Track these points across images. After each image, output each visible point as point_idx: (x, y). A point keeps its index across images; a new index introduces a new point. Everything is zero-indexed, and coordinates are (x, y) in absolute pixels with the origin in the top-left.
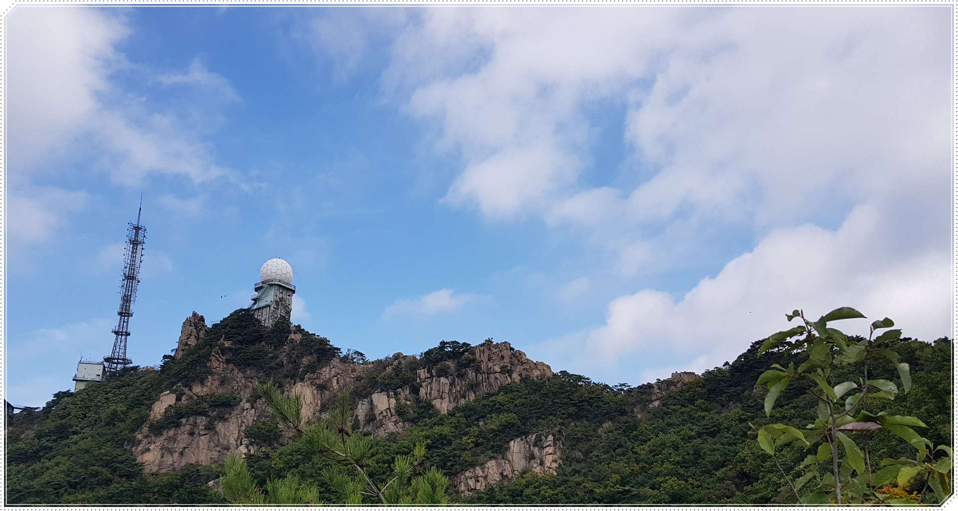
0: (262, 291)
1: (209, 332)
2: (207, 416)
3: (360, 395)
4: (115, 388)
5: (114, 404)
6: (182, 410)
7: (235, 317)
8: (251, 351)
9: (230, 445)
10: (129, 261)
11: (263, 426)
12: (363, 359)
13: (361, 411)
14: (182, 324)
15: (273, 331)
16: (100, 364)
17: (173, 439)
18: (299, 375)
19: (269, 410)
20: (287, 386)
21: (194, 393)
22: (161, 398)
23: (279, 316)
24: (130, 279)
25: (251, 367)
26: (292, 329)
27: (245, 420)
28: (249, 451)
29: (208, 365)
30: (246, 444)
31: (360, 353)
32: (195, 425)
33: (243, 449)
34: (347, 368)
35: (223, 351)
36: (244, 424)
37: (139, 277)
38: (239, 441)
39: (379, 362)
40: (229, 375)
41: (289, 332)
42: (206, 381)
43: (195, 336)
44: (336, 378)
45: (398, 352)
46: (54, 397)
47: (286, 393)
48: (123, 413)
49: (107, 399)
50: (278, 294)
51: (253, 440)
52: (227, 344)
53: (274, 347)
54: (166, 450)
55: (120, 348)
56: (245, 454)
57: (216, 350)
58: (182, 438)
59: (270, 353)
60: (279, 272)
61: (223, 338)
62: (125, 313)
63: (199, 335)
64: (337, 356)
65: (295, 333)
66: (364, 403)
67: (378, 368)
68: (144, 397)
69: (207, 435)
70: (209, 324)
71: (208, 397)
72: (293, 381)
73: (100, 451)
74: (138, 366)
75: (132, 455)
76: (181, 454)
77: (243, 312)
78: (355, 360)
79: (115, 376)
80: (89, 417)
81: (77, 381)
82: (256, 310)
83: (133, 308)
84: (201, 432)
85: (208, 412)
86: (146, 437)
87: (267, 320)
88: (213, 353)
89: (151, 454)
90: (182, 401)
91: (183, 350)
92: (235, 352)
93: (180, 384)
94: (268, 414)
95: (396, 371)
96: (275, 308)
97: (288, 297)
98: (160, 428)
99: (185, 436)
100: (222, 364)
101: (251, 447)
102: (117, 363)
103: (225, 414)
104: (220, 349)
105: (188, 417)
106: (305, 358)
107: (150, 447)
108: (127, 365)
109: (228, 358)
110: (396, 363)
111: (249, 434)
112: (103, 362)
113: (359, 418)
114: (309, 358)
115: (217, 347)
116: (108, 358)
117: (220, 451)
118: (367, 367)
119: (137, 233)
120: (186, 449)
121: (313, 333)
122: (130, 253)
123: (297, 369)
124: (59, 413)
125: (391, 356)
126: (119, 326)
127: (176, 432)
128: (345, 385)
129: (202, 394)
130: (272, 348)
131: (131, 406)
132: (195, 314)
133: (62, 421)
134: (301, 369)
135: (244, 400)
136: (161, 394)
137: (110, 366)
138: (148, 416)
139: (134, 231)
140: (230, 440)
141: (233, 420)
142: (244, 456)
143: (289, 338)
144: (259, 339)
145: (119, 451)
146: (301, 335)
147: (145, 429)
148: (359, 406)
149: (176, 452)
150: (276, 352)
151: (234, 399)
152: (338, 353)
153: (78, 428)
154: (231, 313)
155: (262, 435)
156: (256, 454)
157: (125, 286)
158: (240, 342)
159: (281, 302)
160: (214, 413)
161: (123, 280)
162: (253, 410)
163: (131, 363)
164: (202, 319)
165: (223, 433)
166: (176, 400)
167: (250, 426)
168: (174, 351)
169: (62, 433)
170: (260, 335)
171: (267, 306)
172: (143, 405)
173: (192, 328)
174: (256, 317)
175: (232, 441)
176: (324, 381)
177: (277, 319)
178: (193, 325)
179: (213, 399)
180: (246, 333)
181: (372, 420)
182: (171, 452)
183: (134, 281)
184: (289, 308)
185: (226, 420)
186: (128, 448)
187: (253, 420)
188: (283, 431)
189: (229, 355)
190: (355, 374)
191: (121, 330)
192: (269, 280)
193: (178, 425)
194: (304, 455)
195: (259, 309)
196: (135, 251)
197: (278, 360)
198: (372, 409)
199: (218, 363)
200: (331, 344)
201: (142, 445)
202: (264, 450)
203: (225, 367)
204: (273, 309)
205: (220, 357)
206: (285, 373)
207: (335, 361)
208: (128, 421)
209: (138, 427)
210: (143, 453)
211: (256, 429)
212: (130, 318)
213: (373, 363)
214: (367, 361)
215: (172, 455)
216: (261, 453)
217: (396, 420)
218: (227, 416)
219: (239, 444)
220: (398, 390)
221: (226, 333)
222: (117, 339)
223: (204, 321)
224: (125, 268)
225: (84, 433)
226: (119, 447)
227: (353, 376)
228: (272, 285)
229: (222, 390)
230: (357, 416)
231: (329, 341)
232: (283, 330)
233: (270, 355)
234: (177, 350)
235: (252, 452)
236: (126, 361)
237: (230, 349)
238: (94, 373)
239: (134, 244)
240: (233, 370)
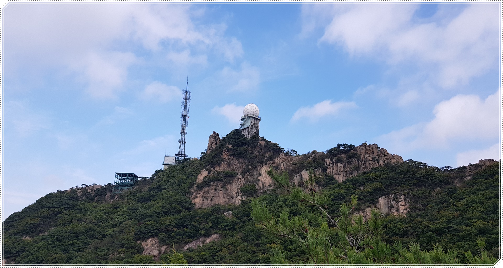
0: (245, 120)
1: (221, 141)
2: (222, 181)
3: (295, 172)
4: (181, 168)
5: (180, 175)
6: (211, 178)
7: (232, 133)
8: (241, 150)
9: (233, 195)
10: (184, 108)
11: (248, 187)
12: (296, 154)
13: (296, 180)
14: (209, 137)
15: (251, 140)
16: (174, 157)
17: (207, 192)
18: (264, 162)
19: (251, 179)
20: (259, 167)
21: (216, 170)
22: (201, 173)
23: (253, 133)
24: (185, 117)
25: (241, 158)
26: (260, 139)
27: (240, 184)
28: (242, 198)
29: (222, 157)
30: (241, 195)
31: (294, 151)
32: (217, 185)
33: (239, 198)
34: (288, 158)
35: (228, 150)
36: (239, 186)
37: (189, 115)
38: (237, 194)
39: (305, 155)
40: (231, 162)
41: (259, 140)
42: (221, 164)
43: (215, 143)
44: (283, 163)
45: (314, 150)
46: (155, 172)
47: (258, 171)
48: (185, 179)
49: (178, 173)
50: (252, 121)
51: (244, 193)
52: (230, 147)
53: (252, 148)
54: (205, 197)
55: (182, 149)
56: (240, 200)
57: (225, 150)
58: (211, 191)
59: (250, 151)
60: (252, 111)
61: (228, 144)
62: (183, 133)
63: (216, 143)
64: (283, 152)
65: (261, 141)
66: (297, 176)
67: (304, 158)
68: (194, 172)
69: (223, 191)
70: (221, 137)
71: (222, 172)
72: (262, 165)
73: (176, 197)
74: (191, 158)
75: (190, 199)
76: (211, 199)
77: (236, 131)
78: (292, 154)
79: (180, 162)
80: (171, 181)
81: (164, 165)
82: (242, 130)
83: (187, 130)
84: (220, 189)
85: (223, 179)
86: (196, 191)
87: (248, 135)
88: (224, 151)
89: (198, 199)
90: (211, 174)
91: (210, 150)
92: (234, 150)
93: (209, 166)
94: (250, 181)
95: (313, 160)
96: (251, 128)
97: (257, 123)
98: (202, 187)
99: (213, 191)
100: (228, 156)
101: (243, 197)
102: (181, 156)
103: (230, 180)
104: (226, 149)
105: (214, 182)
106: (267, 153)
107: (197, 196)
108: (185, 157)
109: (231, 153)
110: (313, 155)
111: (242, 190)
112: (175, 156)
113: (295, 184)
114: (269, 153)
115: (225, 148)
116: (177, 154)
117: (229, 199)
118: (298, 158)
119: (186, 95)
120: (214, 197)
121: (270, 141)
122: (184, 104)
123: (263, 159)
124: (157, 179)
125: (311, 152)
126: (181, 139)
127: (209, 189)
128: (288, 166)
129: (220, 171)
130: (251, 148)
131: (188, 176)
132: (214, 133)
133: (159, 183)
134: (265, 159)
135: (239, 174)
136: (201, 171)
137: (178, 158)
138: (196, 181)
139: (185, 93)
140: (233, 193)
141: (234, 183)
142: (240, 201)
143: (259, 143)
144: (244, 144)
145: (184, 197)
146: (264, 142)
147: (195, 187)
148: (295, 178)
149: (209, 198)
150: (253, 150)
151: (234, 173)
152: (283, 151)
153: (166, 187)
154: (231, 131)
155: (248, 191)
156: (246, 200)
157: (183, 120)
158: (236, 146)
159: (254, 126)
160: (225, 180)
161: (182, 117)
162: (243, 179)
163: (187, 156)
164: (218, 135)
165: (230, 190)
166: (208, 173)
167: (242, 186)
168: (206, 151)
169: (159, 189)
170: (245, 142)
171: (247, 128)
172: (193, 176)
173: (213, 139)
174: (242, 133)
175: (234, 194)
176: (277, 165)
177: (253, 134)
178: (214, 138)
179: (225, 173)
180: (238, 141)
181: (302, 185)
182: (207, 198)
183: (186, 118)
184: (258, 129)
185: (231, 183)
186: (188, 196)
187: (244, 184)
188: (258, 189)
189: (231, 152)
190: (292, 161)
191: (182, 141)
192: (248, 115)
193: (209, 186)
194: (269, 201)
195: (244, 129)
196: (186, 103)
197: (254, 154)
198: (302, 179)
199: (226, 156)
200: (279, 146)
201: (194, 195)
202: (249, 198)
203: (230, 158)
204: (250, 129)
205: (227, 153)
206: (258, 161)
207: (282, 155)
208: (187, 184)
209: (192, 186)
210: (194, 199)
211: (245, 188)
212: (186, 135)
213: (301, 156)
214: (298, 154)
215: (207, 200)
216: (248, 200)
217: (315, 185)
218: (231, 182)
219: (238, 195)
220: (315, 170)
221: (229, 141)
222: (180, 145)
223: (218, 136)
224: (182, 111)
225: (168, 189)
226: (184, 196)
227: (291, 162)
228: (249, 117)
229: (228, 169)
230: (294, 183)
231: (278, 145)
232: (256, 139)
233: (250, 152)
234: (207, 150)
235: (244, 199)
236: (185, 155)
237: (231, 149)
238: (171, 161)
239: (185, 100)
240: (233, 159)
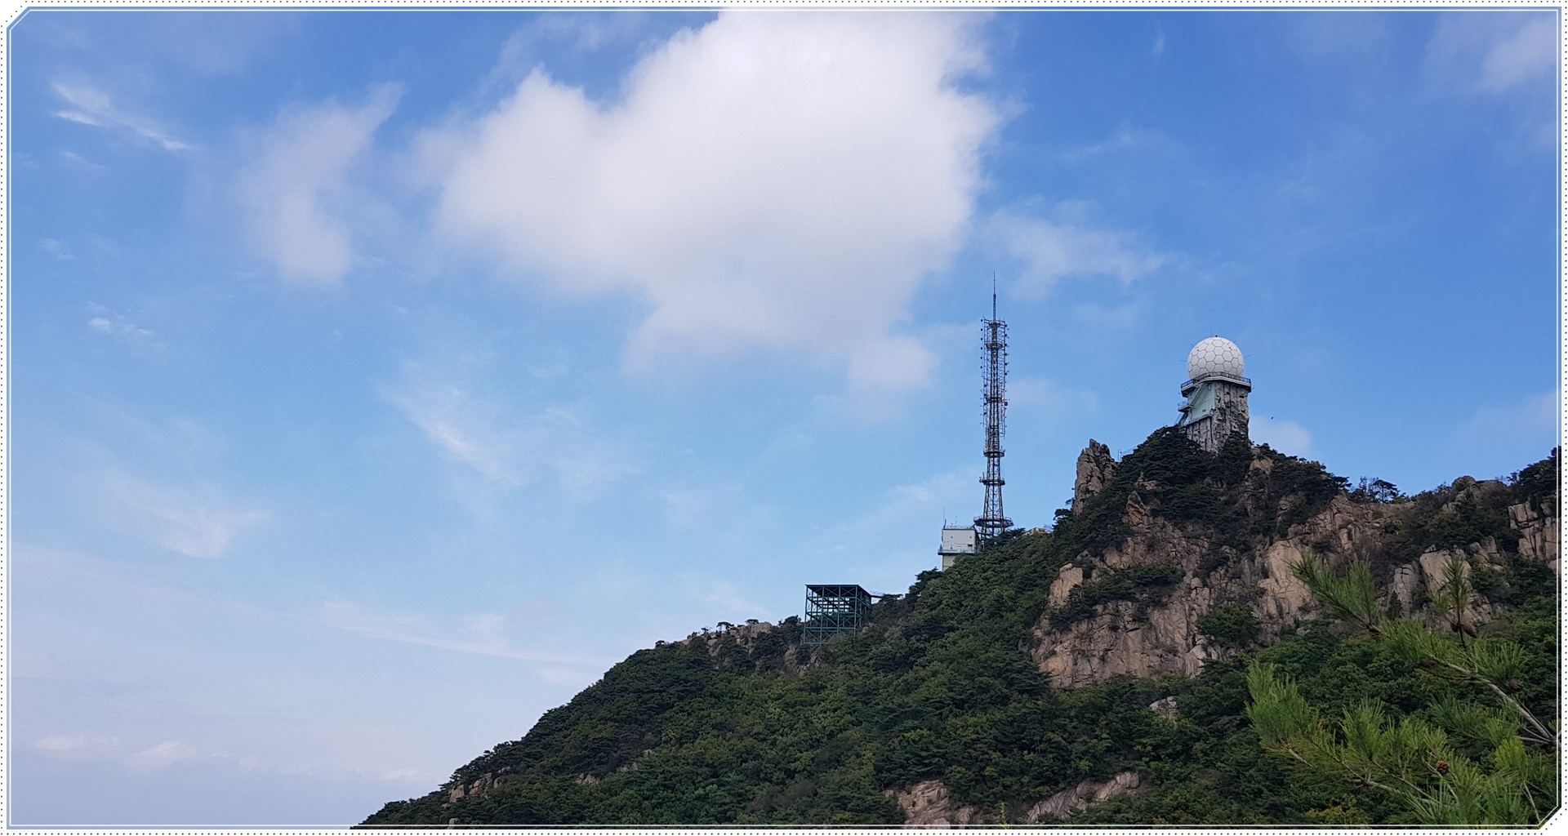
0: (1194, 394)
1: (1118, 469)
2: (1134, 600)
3: (1395, 557)
4: (995, 563)
5: (996, 586)
6: (1094, 591)
7: (1155, 442)
8: (1190, 495)
9: (1176, 645)
10: (989, 376)
11: (1226, 616)
12: (1394, 494)
13: (1401, 585)
14: (1077, 461)
15: (1221, 459)
16: (970, 529)
17: (1087, 637)
18: (1277, 528)
19: (1233, 589)
20: (1258, 548)
21: (1109, 565)
22: (1061, 575)
23: (1229, 433)
24: (994, 402)
25: (1193, 520)
26: (1254, 452)
27: (1195, 606)
28: (1209, 655)
29: (1124, 520)
30: (1203, 645)
31: (1386, 483)
32: (1117, 614)
33: (1198, 653)
34: (1365, 511)
35: (1145, 497)
36: (1194, 612)
37: (1006, 396)
38: (1190, 640)
39: (1426, 497)
40: (1159, 534)
41: (1250, 458)
42: (1125, 545)
43: (1099, 478)
44: (1346, 530)
45: (1462, 476)
46: (918, 579)
47: (1258, 560)
48: (1011, 599)
49: (986, 579)
50: (1222, 396)
51: (1213, 638)
52: (1150, 486)
53: (1227, 484)
54: (1079, 654)
55: (993, 504)
56: (1202, 660)
57: (1134, 497)
58: (1100, 634)
59: (1223, 494)
60: (1219, 360)
61: (1142, 476)
62: (994, 453)
63: (1103, 475)
64: (1343, 492)
65: (1260, 458)
66: (1405, 571)
67: (1427, 508)
68: (1037, 574)
69: (1138, 631)
70: (1116, 456)
71: (1131, 571)
72: (1267, 539)
73: (987, 655)
74: (1022, 529)
75: (1032, 661)
76: (1103, 659)
77: (1168, 433)
78: (1377, 497)
79: (992, 544)
80: (967, 606)
81: (944, 554)
82: (1188, 426)
83: (1004, 443)
84: (1128, 626)
85: (1134, 594)
86: (1049, 633)
87: (1209, 441)
88: (1130, 502)
89: (1058, 659)
90: (1092, 578)
91: (1083, 500)
92: (1164, 497)
93: (1086, 552)
94: (1232, 596)
95: (1463, 510)
96: (1219, 420)
97: (1239, 399)
98: (1067, 619)
99: (1105, 632)
100: (1145, 517)
101: (1211, 649)
102: (993, 527)
103: (1161, 596)
104: (1139, 494)
105: (1105, 602)
106: (1282, 498)
107: (1056, 649)
108: (1006, 529)
109: (1154, 507)
110: (1461, 495)
111: (1206, 628)
112: (973, 526)
113: (1400, 598)
114: (1291, 498)
115: (1135, 492)
116: (980, 520)
117: (1161, 656)
118: (1404, 508)
119: (995, 333)
120: (1109, 652)
121: (1293, 456)
122: (989, 363)
123: (1272, 519)
124: (927, 601)
125: (1449, 484)
126: (988, 472)
127: (1090, 626)
128: (1364, 541)
129: (1122, 567)
130: (1224, 486)
131: (1020, 588)
132: (1093, 444)
133: (933, 612)
134: (1280, 518)
135: (1190, 574)
136: (1061, 569)
137: (984, 532)
138: (1046, 602)
139: (991, 330)
140: (1176, 639)
141: (1175, 606)
142: (1201, 664)
143: (1251, 468)
144: (1201, 473)
145: (1012, 655)
146: (1271, 461)
147: (1045, 623)
148: (1397, 577)
149: (1095, 656)
150: (1233, 493)
151: (1173, 572)
152: (1343, 486)
153: (954, 622)
154: (1149, 435)
155: (1228, 630)
156: (1221, 660)
157: (989, 413)
158: (1170, 481)
159: (1228, 410)
160: (1145, 595)
161: (985, 404)
162: (1206, 590)
163: (1012, 524)
164: (1105, 450)
165: (1162, 627)
166: (1083, 576)
167: (1205, 614)
168: (1071, 503)
169: (935, 629)
170: (1200, 467)
171: (1206, 418)
172: (1037, 586)
173: (1092, 465)
174: (1190, 438)
175: (1179, 639)
176: (1324, 537)
177: (1226, 437)
178: (1092, 460)
179: (1139, 573)
180: (1176, 466)
181: (1426, 602)
182: (1087, 656)
183: (999, 404)
184: (1244, 418)
185: (1164, 606)
186: (1025, 650)
187: (1209, 606)
188: (1262, 622)
189: (1155, 503)
190: (1381, 520)
191: (991, 478)
192: (1204, 376)
193: (1092, 616)
194: (1304, 663)
195: (1193, 424)
196: (995, 359)
197: (1236, 505)
198: (1422, 582)
199: (1140, 517)
200: (1328, 471)
201: (1043, 646)
202: (1233, 654)
203: (1152, 522)
204: (1217, 422)
205: (1141, 507)
206: (1252, 526)
207: (1340, 501)
208: (1020, 611)
209: (1035, 619)
210: (1046, 658)
211: (1215, 620)
212: (1001, 459)
213: (1414, 499)
214: (1402, 496)
215: (1089, 661)
216: (1230, 660)
217: (1475, 601)
218: (1164, 600)
219: (1191, 644)
220: (1472, 545)
221: (1145, 468)
222: (988, 492)
223: (1108, 452)
224: (985, 386)
225: (963, 629)
226: (1012, 649)
227: (1378, 525)
228: (1209, 383)
229: (1151, 559)
230: (1395, 595)
231: (1325, 467)
232: (1239, 454)
233: (1222, 499)
234: (1074, 501)
235: (1214, 657)
236: (1004, 523)
237: (1156, 494)
238: (964, 543)
239: (992, 349)
240: (1164, 526)
